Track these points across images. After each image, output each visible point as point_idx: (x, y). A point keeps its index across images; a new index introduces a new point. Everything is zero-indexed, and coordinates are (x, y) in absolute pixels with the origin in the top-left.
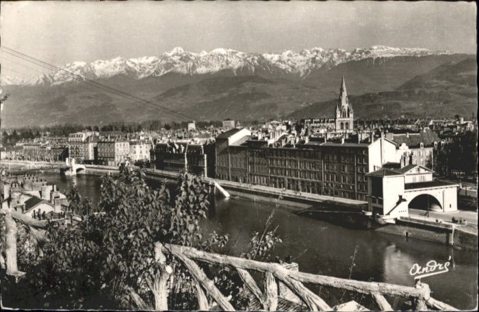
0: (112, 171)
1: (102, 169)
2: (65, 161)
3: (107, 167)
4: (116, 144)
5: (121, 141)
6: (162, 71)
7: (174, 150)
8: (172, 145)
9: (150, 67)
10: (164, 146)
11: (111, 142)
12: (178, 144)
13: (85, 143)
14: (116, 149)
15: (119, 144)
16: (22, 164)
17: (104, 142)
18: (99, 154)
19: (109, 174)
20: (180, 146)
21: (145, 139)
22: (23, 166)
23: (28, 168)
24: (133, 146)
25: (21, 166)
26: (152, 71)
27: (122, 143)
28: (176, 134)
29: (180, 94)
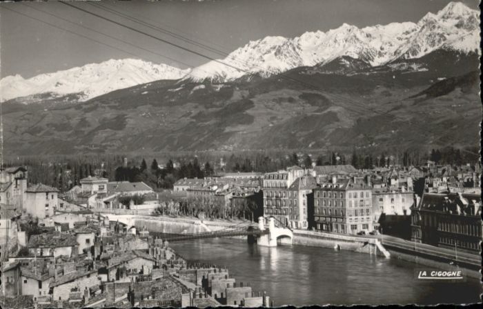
0: (340, 243)
1: (323, 238)
2: (257, 221)
3: (331, 235)
4: (348, 193)
5: (356, 189)
6: (423, 49)
7: (459, 209)
8: (455, 197)
9: (401, 42)
10: (439, 201)
11: (337, 189)
12: (465, 196)
13: (291, 189)
14: (347, 203)
15: (352, 192)
16: (186, 225)
17: (327, 189)
18: (317, 211)
19: (336, 247)
20: (471, 202)
21: (401, 184)
22: (187, 228)
23: (195, 232)
24: (378, 197)
25: (184, 228)
26: (404, 50)
27: (359, 192)
28: (460, 176)
29: (458, 90)
